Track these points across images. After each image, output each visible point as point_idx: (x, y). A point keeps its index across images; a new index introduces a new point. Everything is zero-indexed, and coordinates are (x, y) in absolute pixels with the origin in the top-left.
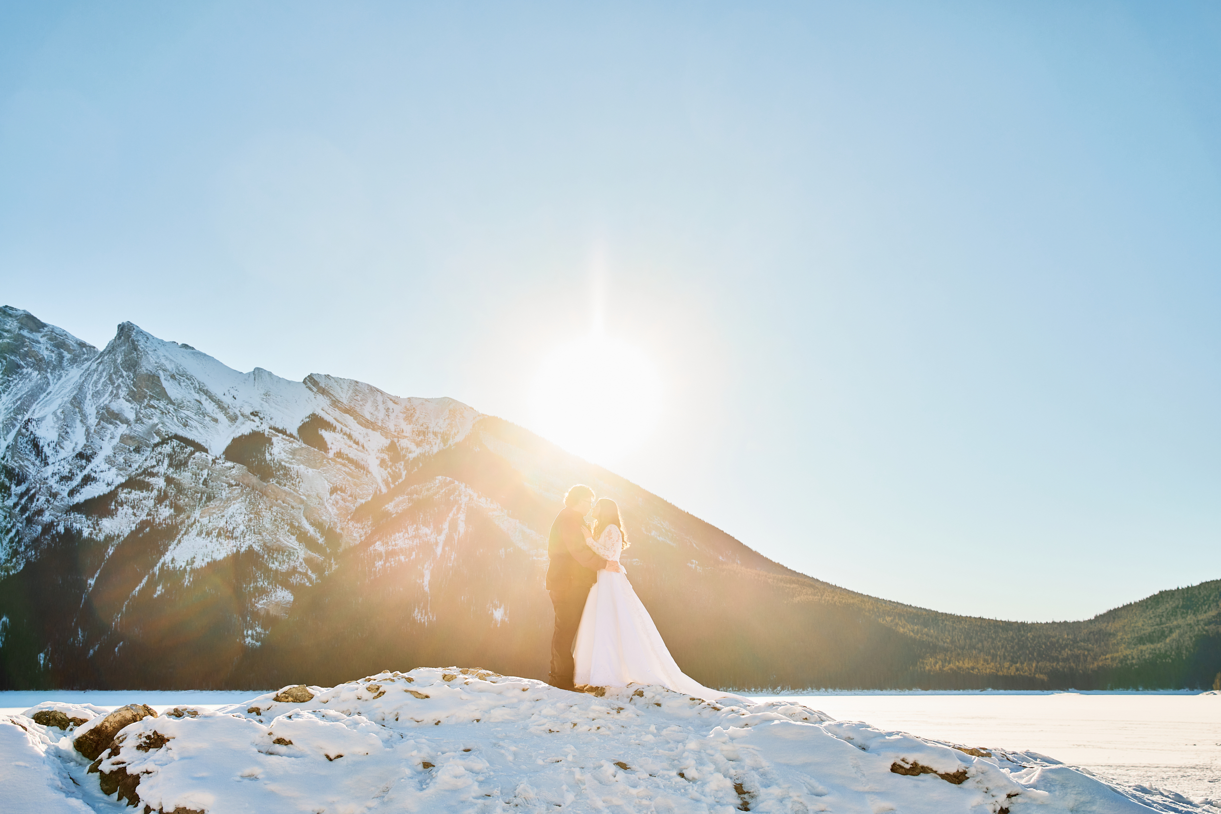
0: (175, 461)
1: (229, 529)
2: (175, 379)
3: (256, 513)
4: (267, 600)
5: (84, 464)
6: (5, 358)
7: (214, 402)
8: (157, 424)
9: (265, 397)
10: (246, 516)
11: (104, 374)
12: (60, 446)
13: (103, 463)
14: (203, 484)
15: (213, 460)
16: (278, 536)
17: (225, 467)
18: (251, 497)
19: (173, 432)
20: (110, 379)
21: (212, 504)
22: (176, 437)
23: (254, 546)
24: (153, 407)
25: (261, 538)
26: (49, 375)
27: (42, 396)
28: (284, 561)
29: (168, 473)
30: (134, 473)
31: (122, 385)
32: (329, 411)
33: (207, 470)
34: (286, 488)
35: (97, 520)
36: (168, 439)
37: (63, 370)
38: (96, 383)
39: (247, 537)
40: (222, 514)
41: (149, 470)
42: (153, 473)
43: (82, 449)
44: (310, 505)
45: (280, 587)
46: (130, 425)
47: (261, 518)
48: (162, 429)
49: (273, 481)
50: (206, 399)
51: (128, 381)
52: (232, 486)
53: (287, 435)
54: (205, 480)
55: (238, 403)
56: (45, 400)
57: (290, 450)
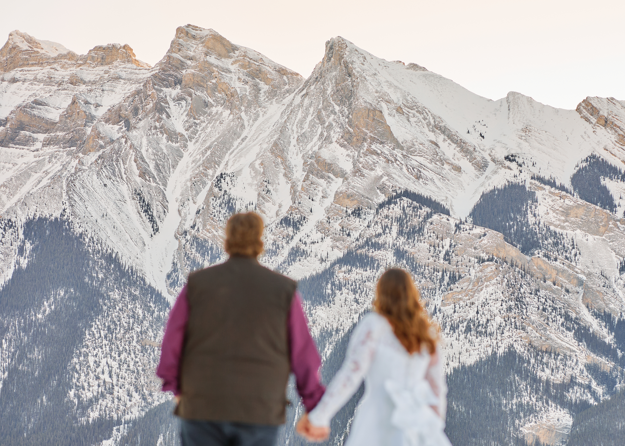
0: (407, 228)
1: (481, 322)
2: (403, 113)
3: (517, 299)
4: (536, 422)
5: (291, 234)
6: (190, 95)
7: (455, 143)
8: (381, 177)
9: (524, 134)
10: (504, 304)
11: (312, 110)
12: (260, 209)
13: (314, 231)
14: (445, 259)
15: (456, 225)
16: (548, 332)
17: (473, 235)
18: (509, 276)
19: (402, 187)
20: (319, 117)
21: (457, 287)
22: (407, 194)
23: (515, 346)
24: (375, 153)
25: (524, 335)
26: (243, 114)
27: (236, 143)
28: (557, 368)
29: (398, 243)
30: (354, 244)
31: (334, 124)
32: (615, 150)
33: (448, 239)
34: (558, 263)
35: (310, 308)
36: (396, 197)
37: (260, 107)
38: (302, 122)
39: (506, 334)
40: (471, 300)
41: (373, 241)
42: (378, 244)
43: (287, 212)
44: (592, 288)
45: (553, 405)
46: (347, 179)
47: (524, 307)
48: (388, 183)
49: (539, 253)
50: (444, 140)
51: (341, 118)
52: (483, 261)
53: (557, 188)
54: (447, 254)
55: (487, 143)
56: (239, 148)
57: (561, 209)
